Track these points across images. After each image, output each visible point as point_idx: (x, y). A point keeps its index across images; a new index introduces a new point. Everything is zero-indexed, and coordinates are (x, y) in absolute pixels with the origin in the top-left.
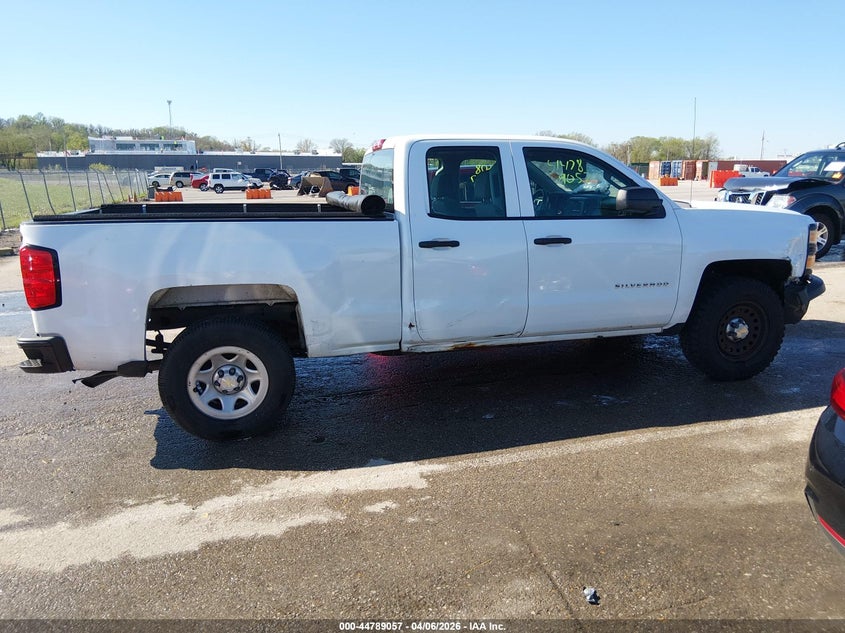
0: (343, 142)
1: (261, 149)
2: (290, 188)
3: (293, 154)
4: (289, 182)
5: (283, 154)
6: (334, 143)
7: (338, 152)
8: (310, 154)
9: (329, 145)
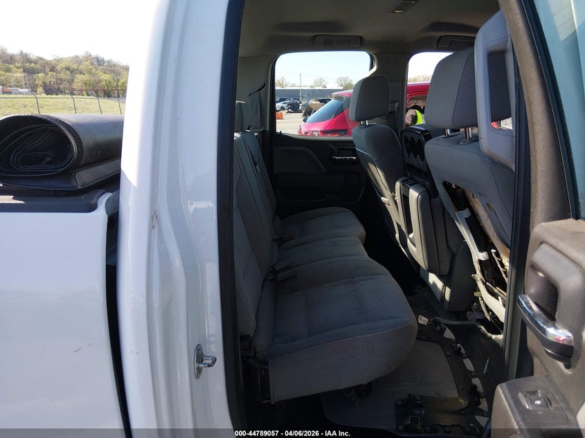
0: (345, 79)
1: (290, 85)
2: (300, 112)
3: (309, 88)
4: (300, 107)
5: (302, 88)
6: (339, 80)
7: (341, 86)
8: (321, 88)
9: (335, 81)
